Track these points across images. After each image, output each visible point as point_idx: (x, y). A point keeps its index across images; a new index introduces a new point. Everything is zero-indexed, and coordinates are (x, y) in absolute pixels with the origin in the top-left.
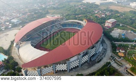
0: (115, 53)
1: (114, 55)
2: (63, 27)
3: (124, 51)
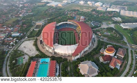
0: (97, 35)
3: (100, 33)
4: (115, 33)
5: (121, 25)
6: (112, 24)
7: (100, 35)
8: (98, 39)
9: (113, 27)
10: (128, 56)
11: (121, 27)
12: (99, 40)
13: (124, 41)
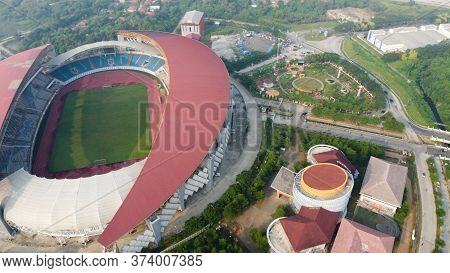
0: (260, 96)
1: (261, 101)
2: (64, 80)
3: (272, 85)
4: (347, 80)
5: (372, 41)
6: (329, 35)
7: (273, 93)
8: (264, 118)
9: (337, 51)
10: (416, 198)
11: (370, 47)
12: (269, 121)
13: (389, 114)
